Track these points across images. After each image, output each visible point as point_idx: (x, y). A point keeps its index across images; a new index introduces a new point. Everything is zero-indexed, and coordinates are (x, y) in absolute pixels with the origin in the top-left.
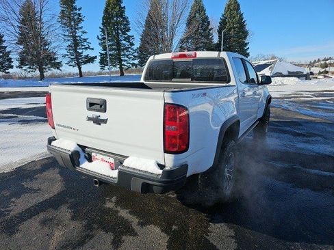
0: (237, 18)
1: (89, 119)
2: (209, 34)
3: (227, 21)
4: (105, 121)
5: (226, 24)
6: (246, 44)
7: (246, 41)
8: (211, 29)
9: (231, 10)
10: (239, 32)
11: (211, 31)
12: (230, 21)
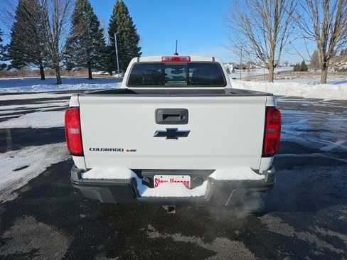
0: (127, 22)
1: (160, 134)
2: (101, 35)
3: (117, 23)
4: (185, 134)
5: (116, 26)
6: (139, 49)
7: (139, 46)
8: (102, 30)
9: (120, 13)
10: (131, 36)
11: (103, 33)
12: (121, 24)
